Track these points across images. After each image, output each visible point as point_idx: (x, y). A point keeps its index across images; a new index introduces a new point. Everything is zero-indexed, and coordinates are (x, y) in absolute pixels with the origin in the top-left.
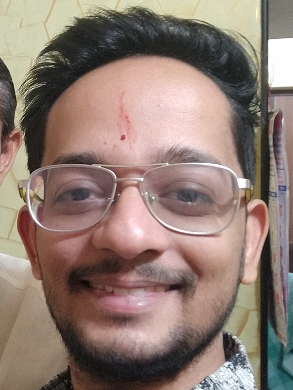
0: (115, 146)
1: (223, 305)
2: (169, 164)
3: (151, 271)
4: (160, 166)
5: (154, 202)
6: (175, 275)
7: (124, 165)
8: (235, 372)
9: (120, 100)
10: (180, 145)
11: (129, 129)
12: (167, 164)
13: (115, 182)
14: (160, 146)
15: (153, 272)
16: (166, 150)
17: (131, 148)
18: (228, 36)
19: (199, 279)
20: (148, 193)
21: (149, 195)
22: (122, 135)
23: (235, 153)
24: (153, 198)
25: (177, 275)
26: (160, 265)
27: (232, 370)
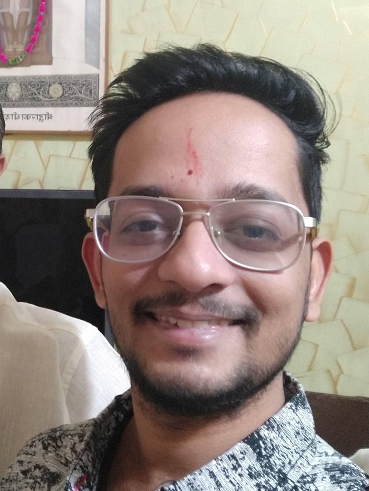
0: (182, 180)
1: (287, 343)
2: (235, 200)
3: (215, 306)
4: (226, 201)
5: (220, 237)
6: (238, 311)
7: (190, 199)
8: (296, 412)
9: (188, 136)
10: (246, 182)
11: (196, 164)
12: (234, 199)
13: (182, 216)
14: (227, 182)
15: (217, 306)
16: (232, 186)
17: (198, 183)
18: (296, 74)
19: (263, 316)
20: (214, 228)
21: (215, 230)
22: (189, 170)
23: (301, 191)
24: (219, 233)
25: (240, 311)
26: (224, 300)
27: (294, 410)
